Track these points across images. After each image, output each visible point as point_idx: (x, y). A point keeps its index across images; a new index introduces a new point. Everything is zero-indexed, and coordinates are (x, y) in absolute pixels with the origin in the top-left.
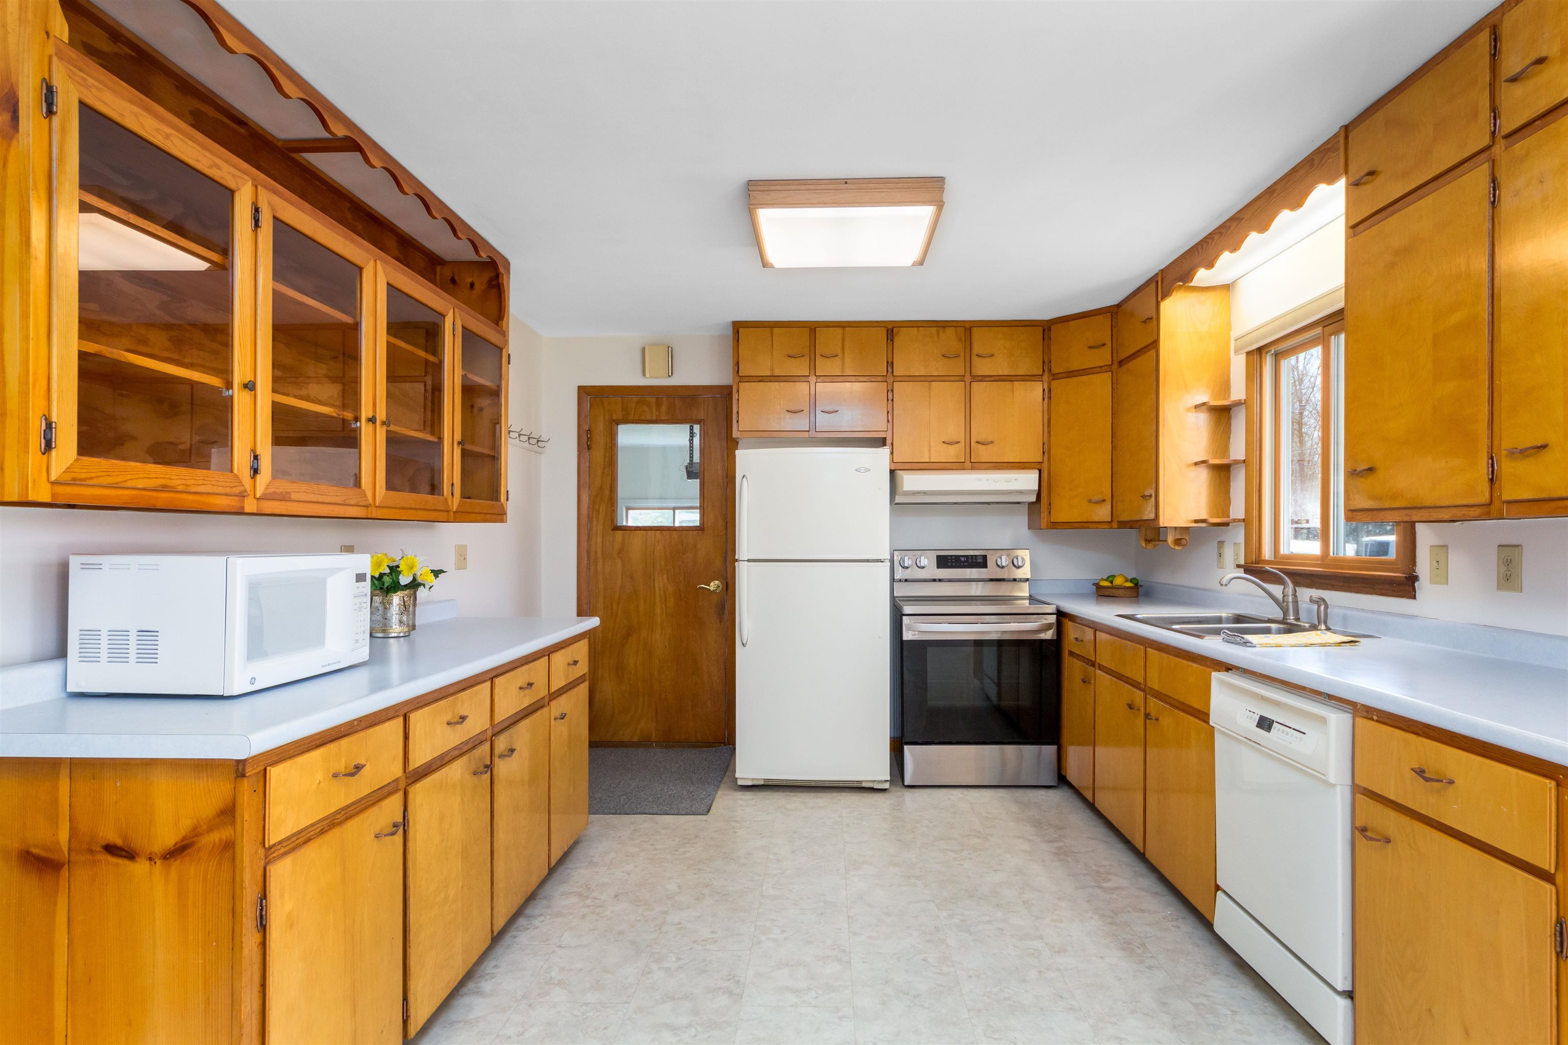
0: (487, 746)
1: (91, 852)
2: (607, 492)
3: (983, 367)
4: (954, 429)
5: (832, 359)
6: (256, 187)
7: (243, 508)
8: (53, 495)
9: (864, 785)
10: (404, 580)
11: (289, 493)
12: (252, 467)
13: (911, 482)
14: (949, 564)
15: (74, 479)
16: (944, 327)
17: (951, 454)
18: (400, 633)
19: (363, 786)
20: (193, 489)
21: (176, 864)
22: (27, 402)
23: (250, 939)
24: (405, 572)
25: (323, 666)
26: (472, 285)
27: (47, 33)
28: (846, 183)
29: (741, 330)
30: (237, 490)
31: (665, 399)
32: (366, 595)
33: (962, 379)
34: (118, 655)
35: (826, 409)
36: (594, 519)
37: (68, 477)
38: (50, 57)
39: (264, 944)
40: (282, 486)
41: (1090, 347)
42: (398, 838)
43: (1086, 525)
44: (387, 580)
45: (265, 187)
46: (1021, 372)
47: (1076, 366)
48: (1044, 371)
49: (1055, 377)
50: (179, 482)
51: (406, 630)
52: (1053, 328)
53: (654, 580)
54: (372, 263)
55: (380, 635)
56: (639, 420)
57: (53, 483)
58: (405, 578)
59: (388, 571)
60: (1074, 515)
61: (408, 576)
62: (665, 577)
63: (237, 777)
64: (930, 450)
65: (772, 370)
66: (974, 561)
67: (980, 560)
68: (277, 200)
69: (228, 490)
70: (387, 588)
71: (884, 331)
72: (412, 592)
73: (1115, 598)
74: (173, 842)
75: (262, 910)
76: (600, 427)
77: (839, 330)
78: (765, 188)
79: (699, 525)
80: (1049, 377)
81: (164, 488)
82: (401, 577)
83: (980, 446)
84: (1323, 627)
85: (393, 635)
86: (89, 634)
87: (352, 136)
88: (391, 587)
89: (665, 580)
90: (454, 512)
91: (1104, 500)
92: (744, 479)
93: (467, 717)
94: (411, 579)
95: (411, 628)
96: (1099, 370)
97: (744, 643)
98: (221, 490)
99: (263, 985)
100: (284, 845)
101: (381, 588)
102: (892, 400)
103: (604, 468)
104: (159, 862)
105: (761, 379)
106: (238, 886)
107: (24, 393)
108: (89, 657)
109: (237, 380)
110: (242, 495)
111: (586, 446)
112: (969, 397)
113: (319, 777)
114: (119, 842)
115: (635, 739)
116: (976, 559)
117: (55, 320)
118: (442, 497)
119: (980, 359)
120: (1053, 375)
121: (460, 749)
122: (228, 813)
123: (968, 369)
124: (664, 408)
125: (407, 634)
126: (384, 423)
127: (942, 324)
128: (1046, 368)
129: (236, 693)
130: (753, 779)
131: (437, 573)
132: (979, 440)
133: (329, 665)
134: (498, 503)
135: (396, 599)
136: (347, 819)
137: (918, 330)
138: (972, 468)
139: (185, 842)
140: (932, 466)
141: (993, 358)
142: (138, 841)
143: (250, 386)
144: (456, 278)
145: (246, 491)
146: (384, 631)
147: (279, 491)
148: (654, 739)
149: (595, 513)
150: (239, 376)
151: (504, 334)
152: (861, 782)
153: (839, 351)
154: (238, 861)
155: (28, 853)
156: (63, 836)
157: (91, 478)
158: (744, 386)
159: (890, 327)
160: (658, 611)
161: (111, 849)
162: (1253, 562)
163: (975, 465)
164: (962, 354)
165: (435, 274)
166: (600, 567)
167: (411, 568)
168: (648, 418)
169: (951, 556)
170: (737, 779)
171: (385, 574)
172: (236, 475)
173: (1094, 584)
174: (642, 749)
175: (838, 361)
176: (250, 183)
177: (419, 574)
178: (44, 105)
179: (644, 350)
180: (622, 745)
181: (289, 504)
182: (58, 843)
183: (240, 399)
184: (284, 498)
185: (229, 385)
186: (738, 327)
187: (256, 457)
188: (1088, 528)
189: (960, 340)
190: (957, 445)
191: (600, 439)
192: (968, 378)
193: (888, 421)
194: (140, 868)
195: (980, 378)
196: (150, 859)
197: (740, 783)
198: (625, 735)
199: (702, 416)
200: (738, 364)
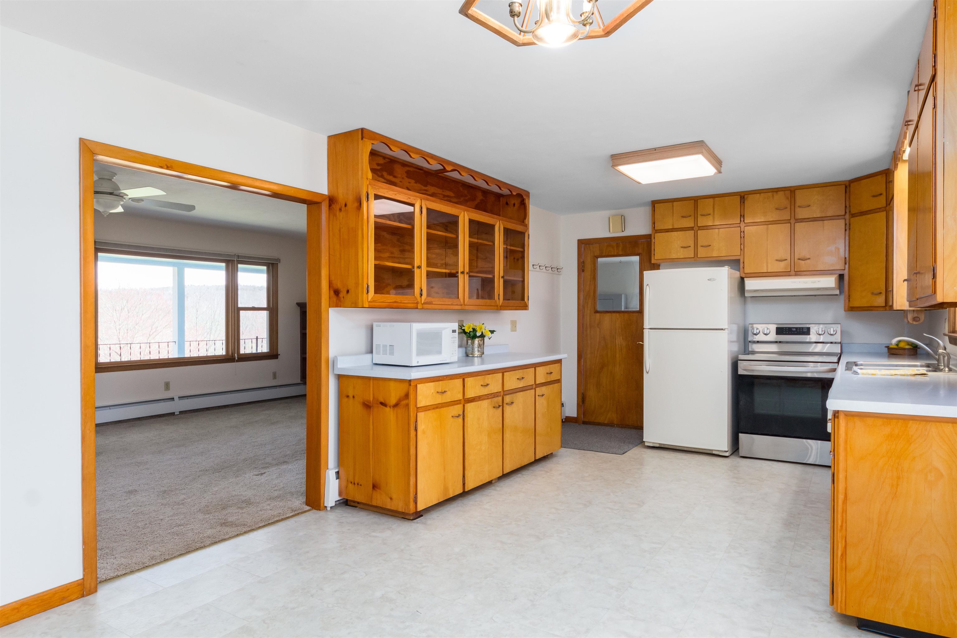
0: (500, 398)
1: (377, 404)
2: (592, 294)
3: (802, 213)
4: (783, 252)
5: (707, 216)
6: (421, 200)
7: (418, 307)
8: (369, 305)
9: (714, 452)
10: (478, 334)
11: (432, 302)
12: (420, 294)
13: (751, 284)
14: (784, 333)
15: (374, 301)
16: (777, 192)
17: (781, 267)
18: (478, 355)
19: (448, 398)
20: (403, 302)
21: (396, 409)
22: (363, 281)
23: (413, 433)
24: (478, 331)
25: (440, 361)
26: (514, 205)
27: (367, 179)
28: (655, 150)
29: (656, 205)
30: (416, 302)
31: (621, 243)
32: (456, 338)
33: (788, 221)
34: (385, 353)
35: (704, 244)
36: (586, 307)
37: (372, 300)
38: (368, 185)
39: (416, 435)
40: (430, 299)
41: (874, 196)
42: (460, 419)
43: (872, 308)
44: (472, 334)
45: (424, 199)
46: (830, 213)
47: (865, 208)
48: (846, 212)
49: (853, 215)
50: (399, 300)
51: (480, 354)
52: (852, 185)
53: (616, 339)
54: (462, 213)
55: (471, 356)
56: (607, 255)
57: (369, 302)
58: (478, 333)
59: (472, 330)
60: (863, 303)
61: (480, 332)
62: (621, 338)
63: (409, 385)
64: (767, 266)
65: (673, 225)
66: (802, 331)
67: (805, 330)
68: (428, 202)
69: (413, 302)
70: (472, 337)
71: (739, 197)
72: (482, 338)
73: (898, 356)
74: (395, 403)
75: (416, 425)
76: (589, 261)
77: (711, 200)
78: (619, 157)
79: (639, 310)
80: (849, 215)
81: (395, 302)
82: (477, 333)
83: (801, 261)
84: (947, 369)
85: (476, 356)
86: (378, 346)
87: (455, 168)
88: (474, 337)
89: (621, 339)
90: (500, 306)
91: (881, 293)
92: (648, 286)
93: (489, 384)
94: (480, 334)
95: (482, 353)
96: (878, 210)
97: (648, 371)
98: (410, 302)
99: (416, 447)
100: (422, 409)
101: (470, 337)
102: (744, 237)
103: (590, 281)
104: (392, 408)
105: (667, 231)
106: (409, 416)
107: (363, 278)
108: (378, 353)
109: (416, 266)
110: (417, 303)
111: (582, 270)
112: (792, 233)
113: (432, 391)
114: (383, 402)
115: (606, 422)
116: (803, 330)
117: (369, 257)
118: (494, 300)
119: (801, 209)
120: (852, 214)
121: (488, 396)
122: (407, 396)
123: (793, 215)
124: (620, 248)
125: (481, 356)
126: (467, 273)
127: (776, 190)
128: (848, 211)
129: (413, 365)
130: (653, 443)
131: (492, 332)
132: (800, 257)
133: (442, 361)
134: (524, 302)
135: (476, 341)
136: (442, 407)
137: (760, 195)
138: (796, 275)
139: (397, 403)
140: (770, 274)
141: (809, 207)
142: (387, 402)
143: (419, 267)
144: (508, 203)
145: (418, 302)
146: (472, 354)
147: (429, 301)
148: (615, 423)
149: (586, 304)
150: (416, 264)
151: (526, 226)
152: (712, 450)
153: (711, 212)
154: (409, 409)
155: (364, 403)
156: (371, 399)
157: (377, 300)
158: (658, 235)
159: (743, 194)
160: (618, 356)
161: (382, 403)
162: (951, 331)
163: (798, 273)
164: (789, 207)
165: (500, 201)
166: (588, 331)
167: (481, 329)
168: (612, 254)
169: (786, 328)
170: (644, 442)
171: (471, 331)
172: (415, 297)
173: (886, 347)
174: (608, 427)
175: (711, 217)
176: (419, 200)
177: (484, 331)
178: (367, 198)
179: (609, 218)
180: (599, 424)
181: (432, 305)
182: (370, 401)
183: (417, 271)
184: (430, 303)
185: (413, 267)
186: (654, 204)
187: (421, 290)
188: (872, 310)
189: (788, 198)
190: (785, 261)
191: (588, 266)
192: (793, 221)
193: (741, 249)
194: (388, 409)
195: (801, 220)
196: (390, 407)
197: (646, 444)
198: (601, 419)
199: (640, 251)
200: (654, 223)
